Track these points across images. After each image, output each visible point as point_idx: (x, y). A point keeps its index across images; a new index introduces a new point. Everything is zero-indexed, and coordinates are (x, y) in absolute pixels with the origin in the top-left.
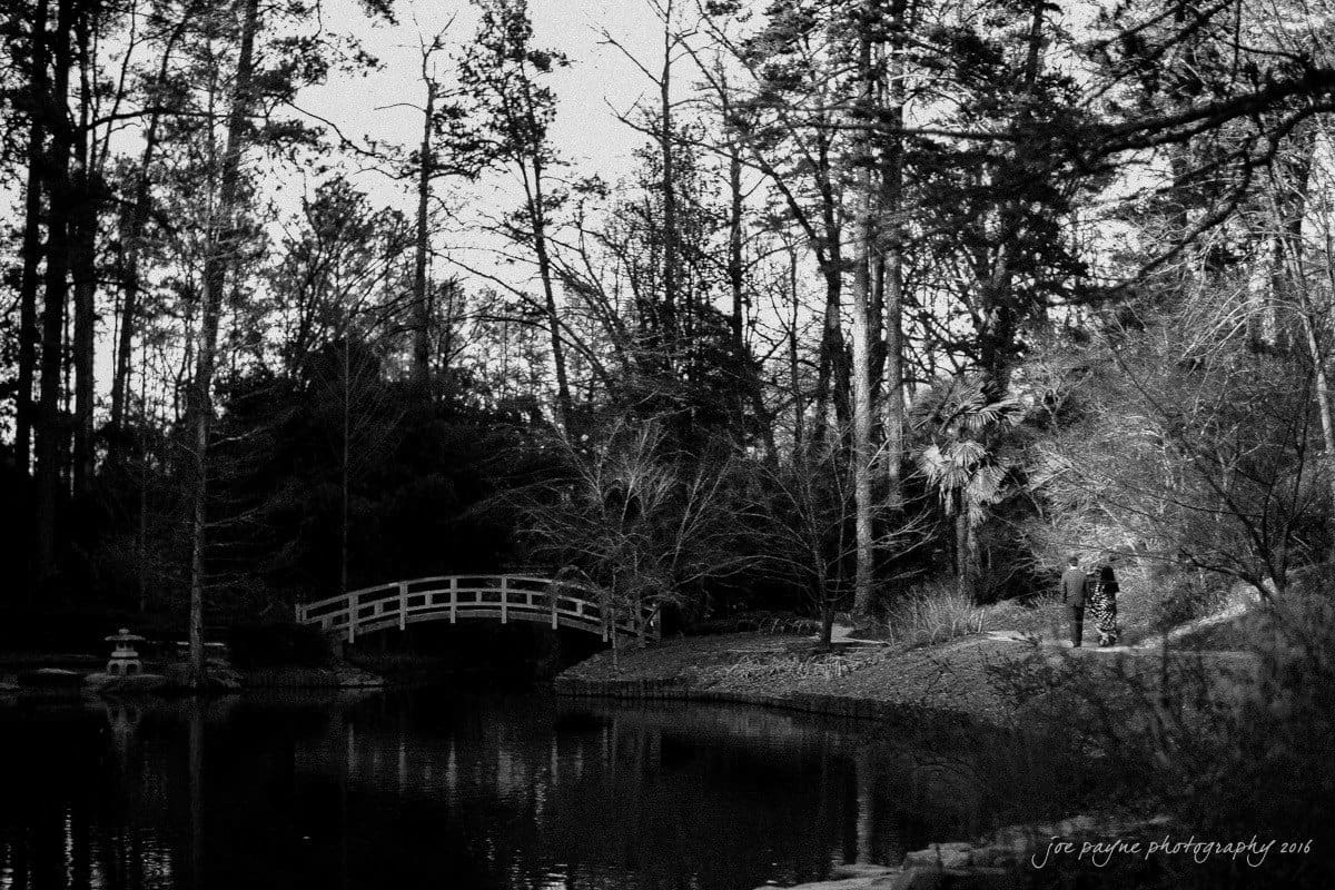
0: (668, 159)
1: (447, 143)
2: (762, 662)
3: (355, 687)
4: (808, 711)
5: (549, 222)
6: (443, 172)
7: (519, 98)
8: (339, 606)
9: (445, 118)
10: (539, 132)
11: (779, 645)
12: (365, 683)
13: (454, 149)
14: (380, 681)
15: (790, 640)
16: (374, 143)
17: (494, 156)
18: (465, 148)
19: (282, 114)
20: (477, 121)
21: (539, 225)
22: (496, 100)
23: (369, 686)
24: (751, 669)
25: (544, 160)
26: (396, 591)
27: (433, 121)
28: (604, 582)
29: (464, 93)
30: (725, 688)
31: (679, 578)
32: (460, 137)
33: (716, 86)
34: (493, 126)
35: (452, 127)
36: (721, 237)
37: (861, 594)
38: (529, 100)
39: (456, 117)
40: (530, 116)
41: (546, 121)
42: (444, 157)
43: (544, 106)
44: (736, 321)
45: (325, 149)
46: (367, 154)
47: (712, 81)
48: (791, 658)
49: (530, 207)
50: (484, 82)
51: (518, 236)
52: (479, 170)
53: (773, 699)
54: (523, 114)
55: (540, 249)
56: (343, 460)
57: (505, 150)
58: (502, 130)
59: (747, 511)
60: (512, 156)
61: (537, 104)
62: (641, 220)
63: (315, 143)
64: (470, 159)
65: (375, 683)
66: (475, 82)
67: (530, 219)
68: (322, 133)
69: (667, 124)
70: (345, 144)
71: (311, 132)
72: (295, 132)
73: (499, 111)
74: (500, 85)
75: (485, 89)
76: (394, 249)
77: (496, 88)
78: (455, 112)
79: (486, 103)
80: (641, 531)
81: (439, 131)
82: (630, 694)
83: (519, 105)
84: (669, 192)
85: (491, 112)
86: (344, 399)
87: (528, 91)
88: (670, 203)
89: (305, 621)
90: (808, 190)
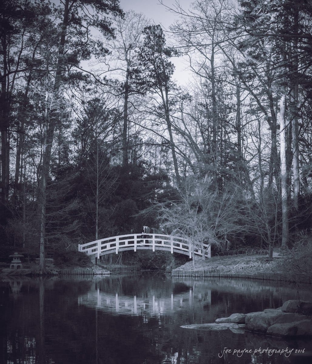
0: (213, 87)
1: (134, 82)
2: (247, 264)
3: (100, 274)
4: (263, 279)
5: (171, 110)
6: (133, 93)
7: (160, 66)
8: (95, 245)
9: (133, 73)
10: (167, 78)
11: (254, 258)
12: (103, 273)
13: (137, 85)
14: (109, 272)
15: (258, 256)
16: (107, 81)
17: (151, 87)
18: (141, 84)
19: (74, 70)
20: (145, 74)
21: (168, 111)
22: (152, 67)
23: (104, 274)
24: (243, 266)
25: (168, 87)
26: (114, 240)
27: (129, 74)
28: (189, 235)
29: (140, 64)
30: (233, 273)
31: (217, 235)
32: (139, 80)
33: (230, 60)
34: (151, 76)
35: (136, 76)
36: (233, 115)
37: (284, 240)
38: (164, 66)
39: (138, 73)
40: (164, 72)
41: (170, 74)
42: (133, 86)
43: (169, 69)
44: (238, 145)
45: (90, 82)
46: (105, 84)
47: (229, 58)
48: (258, 262)
49: (164, 105)
50: (147, 61)
51: (160, 115)
52: (146, 92)
53: (251, 276)
54: (162, 72)
55: (168, 119)
56: (96, 194)
57: (155, 84)
58: (154, 77)
59: (241, 209)
60: (157, 87)
61: (166, 68)
62: (204, 109)
63: (86, 80)
64: (143, 88)
65: (107, 274)
66: (144, 61)
67: (164, 109)
68: (89, 77)
69: (213, 74)
70: (97, 81)
71: (85, 76)
72: (79, 77)
73: (153, 71)
74: (153, 62)
75: (148, 63)
76: (116, 121)
77: (151, 63)
78: (137, 71)
79: (148, 68)
80: (203, 216)
81: (131, 78)
82: (199, 275)
83: (160, 68)
84: (214, 99)
85: (150, 71)
86: (96, 172)
87: (163, 64)
88: (214, 102)
89: (82, 251)
90: (265, 100)
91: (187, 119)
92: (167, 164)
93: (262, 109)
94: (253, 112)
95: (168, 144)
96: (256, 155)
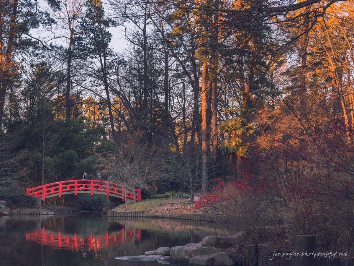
0: (145, 54)
1: (77, 49)
2: (172, 206)
3: (45, 214)
4: (186, 219)
5: (108, 73)
6: (75, 58)
7: (99, 35)
8: (41, 189)
9: (76, 41)
10: (105, 46)
11: (178, 201)
12: (48, 213)
13: (78, 50)
14: (53, 213)
15: (180, 200)
16: (53, 47)
17: (91, 53)
18: (82, 50)
19: (24, 36)
20: (86, 42)
21: (105, 74)
22: (92, 35)
23: (49, 214)
24: (168, 208)
25: (106, 54)
26: (58, 185)
27: (72, 41)
28: (123, 181)
29: (82, 33)
30: (160, 214)
31: (146, 181)
32: (81, 47)
33: (160, 31)
34: (91, 43)
35: (78, 43)
36: (161, 78)
37: (204, 186)
38: (102, 35)
39: (80, 41)
40: (103, 40)
41: (108, 42)
42: (76, 52)
43: (107, 38)
44: (166, 104)
45: (38, 48)
46: (51, 50)
48: (181, 205)
49: (102, 69)
50: (88, 30)
51: (98, 78)
52: (87, 57)
53: (175, 216)
54: (100, 40)
55: (105, 81)
56: (42, 146)
57: (94, 51)
58: (94, 45)
59: (168, 159)
60: (97, 53)
61: (105, 37)
62: (136, 73)
63: (34, 46)
64: (84, 54)
65: (51, 214)
66: (85, 30)
67: (102, 72)
68: (37, 43)
69: (145, 42)
70: (44, 47)
71: (33, 42)
72: (28, 43)
73: (93, 39)
74: (93, 31)
75: (89, 32)
76: (60, 82)
77: (92, 32)
78: (79, 39)
79: (89, 36)
80: (135, 165)
81: (74, 45)
82: (130, 216)
83: (99, 37)
84: (145, 64)
85: (90, 39)
86: (43, 126)
87: (102, 33)
88: (146, 68)
89: (30, 194)
90: (189, 66)
91: (122, 82)
92: (105, 120)
93: (187, 73)
94: (178, 76)
95: (106, 103)
96: (181, 113)
